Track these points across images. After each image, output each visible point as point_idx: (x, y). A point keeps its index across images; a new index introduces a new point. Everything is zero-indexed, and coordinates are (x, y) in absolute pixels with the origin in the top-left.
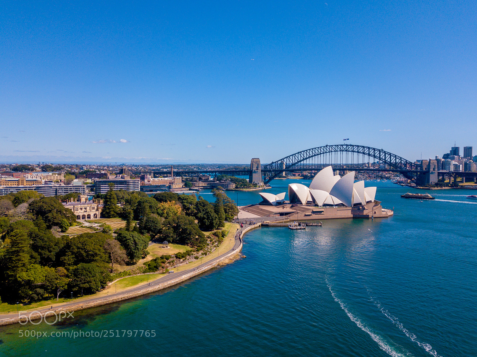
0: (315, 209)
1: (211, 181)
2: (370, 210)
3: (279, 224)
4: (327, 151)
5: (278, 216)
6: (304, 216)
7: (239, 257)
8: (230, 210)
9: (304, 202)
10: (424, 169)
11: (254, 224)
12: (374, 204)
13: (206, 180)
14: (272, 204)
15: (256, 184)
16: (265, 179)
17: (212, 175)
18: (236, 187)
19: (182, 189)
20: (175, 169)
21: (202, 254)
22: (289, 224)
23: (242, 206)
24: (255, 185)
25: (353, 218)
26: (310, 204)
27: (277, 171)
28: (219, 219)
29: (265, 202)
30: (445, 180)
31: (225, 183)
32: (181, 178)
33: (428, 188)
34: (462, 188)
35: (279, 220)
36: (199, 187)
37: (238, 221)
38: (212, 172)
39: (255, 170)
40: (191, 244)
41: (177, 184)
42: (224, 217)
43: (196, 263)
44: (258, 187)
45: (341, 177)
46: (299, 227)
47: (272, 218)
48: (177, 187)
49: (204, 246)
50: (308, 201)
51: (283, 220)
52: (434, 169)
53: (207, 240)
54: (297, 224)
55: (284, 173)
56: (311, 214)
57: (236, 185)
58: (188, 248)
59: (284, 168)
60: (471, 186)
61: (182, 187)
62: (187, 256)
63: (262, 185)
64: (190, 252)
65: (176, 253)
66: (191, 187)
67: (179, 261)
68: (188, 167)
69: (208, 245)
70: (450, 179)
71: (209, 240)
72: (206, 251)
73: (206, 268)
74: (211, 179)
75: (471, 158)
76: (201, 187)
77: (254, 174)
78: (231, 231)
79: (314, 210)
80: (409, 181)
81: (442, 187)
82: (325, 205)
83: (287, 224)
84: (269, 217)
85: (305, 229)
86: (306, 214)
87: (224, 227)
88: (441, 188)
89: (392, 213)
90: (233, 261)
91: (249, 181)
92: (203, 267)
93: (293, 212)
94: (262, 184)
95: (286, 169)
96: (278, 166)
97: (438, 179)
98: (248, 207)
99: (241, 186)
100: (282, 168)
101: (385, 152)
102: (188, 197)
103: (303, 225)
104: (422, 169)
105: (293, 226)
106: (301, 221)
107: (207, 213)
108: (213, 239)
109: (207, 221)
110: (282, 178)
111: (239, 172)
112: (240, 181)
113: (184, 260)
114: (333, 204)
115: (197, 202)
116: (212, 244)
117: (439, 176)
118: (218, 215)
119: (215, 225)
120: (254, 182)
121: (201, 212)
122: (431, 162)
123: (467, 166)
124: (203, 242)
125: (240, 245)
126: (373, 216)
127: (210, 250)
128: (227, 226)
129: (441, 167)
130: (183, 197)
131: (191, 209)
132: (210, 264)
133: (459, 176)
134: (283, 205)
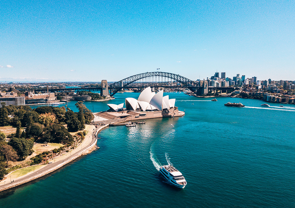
1: (75, 95)
2: (172, 113)
3: (120, 124)
4: (148, 76)
5: (119, 119)
6: (135, 118)
7: (95, 148)
8: (89, 117)
9: (135, 109)
10: (201, 86)
11: (104, 125)
12: (174, 109)
13: (71, 95)
14: (116, 111)
15: (105, 97)
16: (111, 93)
17: (75, 91)
18: (92, 99)
19: (55, 101)
20: (50, 86)
21: (71, 148)
22: (126, 123)
23: (96, 112)
25: (163, 117)
26: (139, 110)
27: (118, 88)
28: (81, 124)
29: (111, 110)
30: (212, 92)
31: (85, 96)
32: (54, 93)
33: (203, 97)
34: (221, 96)
35: (120, 121)
36: (67, 99)
37: (93, 124)
38: (76, 89)
39: (104, 88)
40: (63, 142)
41: (51, 98)
42: (84, 121)
43: (67, 155)
44: (106, 99)
45: (156, 93)
46: (132, 125)
47: (116, 120)
48: (52, 100)
49: (72, 143)
50: (137, 108)
51: (122, 121)
52: (206, 86)
53: (74, 139)
54: (131, 123)
55: (122, 89)
56: (139, 116)
57: (92, 97)
58: (61, 145)
59: (122, 86)
60: (225, 95)
61: (55, 99)
62: (61, 151)
64: (63, 148)
65: (53, 149)
66: (61, 100)
67: (55, 155)
69: (75, 142)
70: (214, 91)
71: (75, 138)
73: (74, 158)
74: (75, 93)
75: (225, 79)
76: (68, 99)
77: (103, 90)
78: (89, 131)
79: (141, 114)
80: (193, 92)
81: (210, 96)
82: (147, 110)
83: (125, 123)
84: (114, 120)
85: (135, 126)
86: (136, 116)
87: (85, 128)
89: (184, 113)
90: (91, 151)
91: (101, 94)
92: (72, 158)
93: (128, 116)
94: (109, 96)
95: (124, 87)
96: (118, 85)
97: (208, 91)
98: (100, 113)
99: (95, 98)
100: (121, 86)
101: (180, 76)
102: (60, 109)
103: (134, 123)
104: (200, 86)
105: (129, 125)
106: (133, 121)
107: (74, 120)
108: (78, 137)
109: (73, 125)
110: (121, 92)
111: (94, 89)
112: (94, 95)
113: (58, 154)
114: (151, 109)
115: (66, 113)
116: (77, 141)
117: (209, 89)
118: (80, 121)
119: (79, 127)
120: (104, 95)
121: (69, 119)
122: (205, 81)
123: (223, 84)
124: (71, 140)
125: (95, 140)
126: (174, 116)
127: (76, 145)
128: (87, 127)
129: (210, 85)
130: (56, 110)
131: (62, 118)
132: (76, 155)
133: (219, 90)
134: (122, 111)
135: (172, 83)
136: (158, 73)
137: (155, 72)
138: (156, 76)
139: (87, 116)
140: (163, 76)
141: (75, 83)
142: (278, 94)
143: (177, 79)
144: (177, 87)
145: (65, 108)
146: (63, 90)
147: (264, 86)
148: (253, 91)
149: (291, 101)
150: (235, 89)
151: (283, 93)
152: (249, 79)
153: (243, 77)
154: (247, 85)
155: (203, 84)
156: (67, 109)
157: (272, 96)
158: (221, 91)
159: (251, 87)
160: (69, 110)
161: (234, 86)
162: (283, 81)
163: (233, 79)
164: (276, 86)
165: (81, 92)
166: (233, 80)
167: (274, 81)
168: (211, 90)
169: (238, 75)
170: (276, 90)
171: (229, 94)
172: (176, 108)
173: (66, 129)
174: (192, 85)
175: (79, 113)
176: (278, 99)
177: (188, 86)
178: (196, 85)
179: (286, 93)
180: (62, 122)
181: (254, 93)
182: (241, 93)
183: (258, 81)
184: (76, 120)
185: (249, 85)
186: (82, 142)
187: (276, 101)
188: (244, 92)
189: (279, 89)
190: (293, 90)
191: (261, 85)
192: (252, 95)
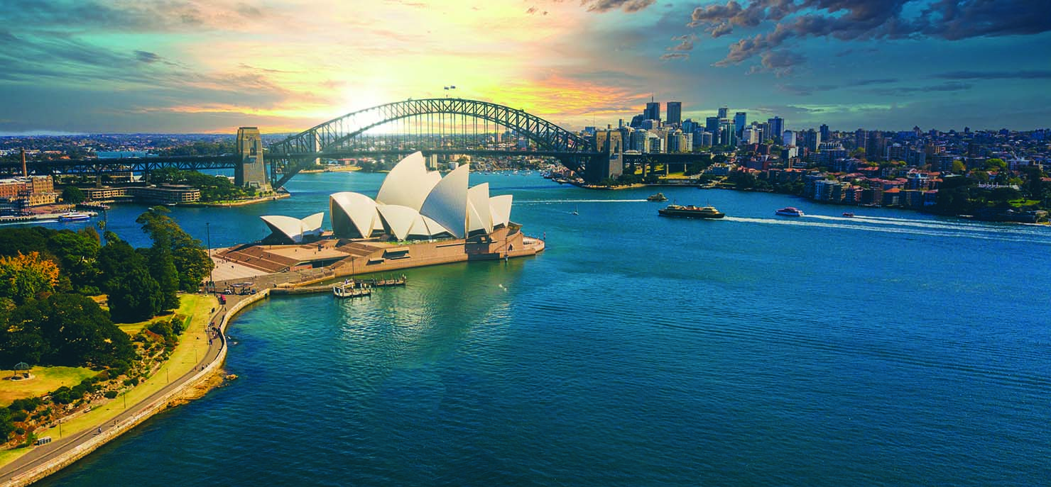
0: (391, 247)
1: (135, 184)
2: (501, 243)
3: (312, 288)
4: (411, 113)
5: (307, 270)
6: (367, 264)
7: (221, 380)
8: (192, 264)
9: (365, 232)
10: (599, 150)
11: (253, 292)
12: (508, 230)
13: (122, 183)
14: (295, 241)
15: (253, 189)
16: (273, 174)
17: (136, 169)
18: (204, 198)
19: (57, 206)
20: (32, 149)
21: (126, 383)
22: (333, 285)
24: (251, 191)
25: (469, 261)
26: (380, 235)
27: (301, 156)
28: (164, 291)
29: (278, 238)
30: (635, 170)
31: (174, 188)
32: (50, 177)
33: (606, 187)
34: (667, 185)
35: (310, 279)
36: (103, 199)
37: (211, 289)
38: (137, 162)
39: (248, 156)
40: (93, 362)
41: (40, 195)
42: (175, 281)
43: (109, 409)
44: (258, 196)
45: (444, 174)
46: (357, 292)
47: (295, 274)
48: (42, 203)
50: (374, 231)
51: (320, 277)
52: (616, 150)
53: (136, 347)
54: (352, 285)
55: (318, 161)
56: (381, 259)
57: (203, 192)
58: (89, 373)
59: (318, 150)
60: (679, 179)
61: (57, 200)
62: (84, 394)
63: (268, 191)
64: (93, 383)
65: (53, 389)
66: (82, 202)
67: (64, 409)
68: (67, 142)
69: (140, 358)
70: (643, 168)
71: (141, 344)
72: (134, 374)
73: (139, 416)
74: (137, 178)
75: (679, 124)
76: (110, 199)
77: (246, 166)
78: (195, 314)
79: (388, 251)
80: (572, 172)
81: (629, 184)
82: (411, 238)
83: (330, 286)
84: (288, 273)
85: (369, 295)
86: (371, 260)
87: (177, 307)
88: (628, 187)
89: (542, 246)
90: (206, 391)
91: (235, 180)
92: (132, 417)
93: (342, 258)
94: (267, 187)
95: (323, 152)
96: (302, 145)
97: (623, 168)
98: (236, 250)
99: (216, 194)
100: (313, 150)
101: (527, 115)
102: (76, 238)
103: (365, 285)
104: (595, 149)
105: (344, 290)
106: (359, 277)
107: (131, 277)
108: (152, 342)
109: (132, 297)
110: (314, 171)
111: (208, 160)
112: (212, 184)
113: (76, 406)
114: (426, 234)
115: (101, 250)
116: (151, 355)
117: (624, 162)
118: (160, 280)
119: (154, 304)
120: (247, 184)
121: (114, 275)
122: (612, 133)
123: (672, 141)
124: (126, 352)
125: (221, 350)
126: (508, 254)
127: (147, 371)
128: (185, 302)
129: (628, 145)
130: (61, 240)
131: (88, 269)
132: (147, 406)
133: (659, 162)
134: (319, 242)
135: (500, 140)
136: (447, 103)
137: (440, 100)
138: (444, 112)
139: (187, 263)
140: (466, 114)
141: (137, 141)
142: (849, 175)
143: (517, 126)
144: (517, 154)
145: (99, 235)
146: (89, 164)
147: (805, 149)
148: (771, 167)
149: (892, 199)
150: (711, 158)
151: (866, 173)
152: (760, 126)
153: (741, 117)
154: (754, 144)
155: (607, 142)
156: (107, 236)
157: (831, 182)
158: (665, 167)
159: (764, 153)
160: (114, 239)
161: (712, 150)
162: (867, 132)
163: (705, 126)
164: (843, 149)
165: (157, 171)
166: (706, 130)
167: (837, 132)
168: (632, 163)
169: (723, 112)
170: (844, 164)
171: (692, 177)
172: (516, 228)
173: (105, 313)
174: (569, 146)
175: (153, 249)
177: (555, 151)
178: (581, 148)
179: (875, 174)
180: (86, 287)
181: (775, 171)
182: (731, 171)
183: (787, 131)
184: (142, 277)
185: (759, 144)
186: (166, 359)
187: (844, 200)
188: (743, 169)
189: (854, 159)
190: (895, 163)
191: (797, 145)
192: (767, 180)
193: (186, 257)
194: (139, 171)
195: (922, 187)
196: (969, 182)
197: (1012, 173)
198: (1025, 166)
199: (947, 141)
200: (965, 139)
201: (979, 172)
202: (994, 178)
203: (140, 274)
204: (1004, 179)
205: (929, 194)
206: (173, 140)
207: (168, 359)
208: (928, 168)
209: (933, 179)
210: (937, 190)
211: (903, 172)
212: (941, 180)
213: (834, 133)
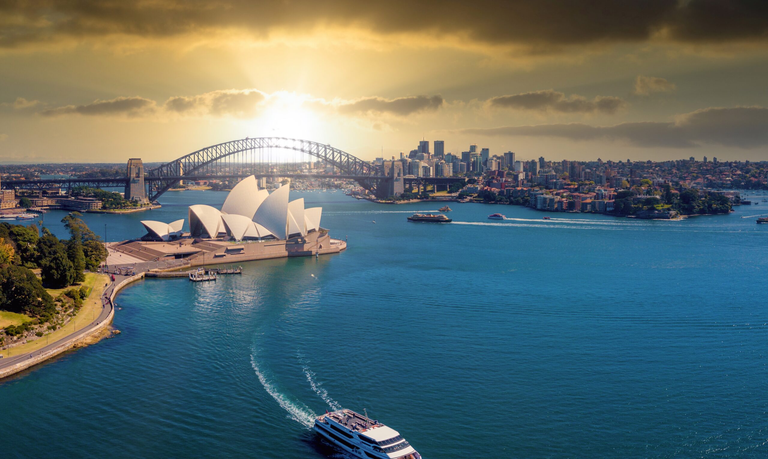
0: (231, 245)
1: (62, 196)
2: (313, 244)
3: (174, 274)
4: (248, 147)
5: (172, 260)
6: (214, 258)
7: (109, 333)
8: (94, 252)
9: (213, 233)
10: (386, 175)
11: (134, 274)
12: (319, 233)
13: (54, 196)
14: (164, 239)
15: (136, 202)
16: (150, 192)
17: (63, 186)
18: (104, 207)
19: (16, 210)
20: (5, 173)
21: (49, 328)
22: (189, 272)
23: (113, 241)
24: (135, 203)
25: (289, 256)
26: (223, 237)
27: (170, 179)
28: (76, 269)
29: (152, 236)
30: (413, 189)
31: (85, 200)
32: (13, 191)
33: (392, 201)
34: (435, 200)
35: (173, 267)
36: (42, 206)
37: (106, 270)
38: (64, 182)
39: (134, 179)
40: (30, 312)
41: (7, 202)
42: (83, 263)
43: (38, 343)
44: (139, 206)
45: (270, 192)
46: (206, 278)
47: (163, 262)
48: (8, 207)
50: (219, 233)
51: (180, 265)
52: (399, 175)
53: (56, 305)
54: (203, 272)
55: (181, 182)
56: (224, 254)
57: (104, 203)
58: (26, 318)
59: (181, 175)
60: (444, 196)
61: (16, 206)
62: (23, 332)
63: (146, 203)
64: (29, 325)
65: (6, 326)
66: (30, 207)
67: (11, 339)
68: (24, 169)
69: (58, 313)
70: (419, 188)
71: (59, 304)
72: (54, 323)
73: (55, 351)
74: (63, 192)
75: (443, 156)
76: (46, 206)
77: (132, 185)
78: (95, 287)
79: (229, 248)
80: (367, 191)
81: (409, 199)
82: (245, 239)
83: (187, 272)
84: (158, 262)
85: (215, 280)
86: (217, 254)
87: (83, 281)
88: (408, 202)
89: (344, 245)
90: (99, 339)
91: (125, 195)
92: (50, 351)
93: (196, 253)
94: (146, 201)
95: (185, 176)
96: (171, 171)
97: (404, 188)
98: (123, 244)
99: (112, 204)
100: (178, 174)
101: (333, 149)
102: (25, 230)
103: (212, 273)
104: (383, 174)
105: (197, 276)
106: (208, 267)
107: (56, 259)
108: (66, 303)
109: (56, 272)
110: (178, 189)
111: (108, 181)
112: (110, 197)
113: (18, 338)
114: (257, 236)
115: (39, 240)
116: (65, 312)
117: (405, 183)
118: (74, 262)
119: (69, 278)
120: (133, 198)
121: (45, 256)
122: (395, 163)
123: (438, 169)
124: (50, 308)
125: (110, 312)
126: (318, 251)
127: (62, 322)
128: (89, 278)
129: (407, 171)
130: (17, 232)
131: (31, 251)
132: (61, 345)
133: (429, 184)
134: (180, 241)
135: (312, 167)
136: (274, 140)
137: (269, 138)
138: (271, 147)
139: (91, 251)
140: (287, 148)
141: (64, 168)
142: (559, 191)
143: (325, 156)
144: (325, 177)
145: (39, 229)
146: (35, 183)
147: (530, 174)
148: (507, 187)
149: (586, 207)
150: (466, 180)
151: (570, 190)
152: (498, 158)
153: (485, 151)
154: (495, 171)
155: (392, 169)
156: (43, 231)
157: (547, 196)
158: (434, 187)
159: (502, 176)
160: (47, 233)
161: (466, 175)
162: (569, 162)
163: (461, 158)
164: (554, 174)
165: (76, 188)
166: (461, 161)
167: (550, 162)
168: (410, 184)
169: (473, 148)
170: (555, 184)
171: (453, 195)
172: (324, 232)
173: (39, 281)
174: (364, 171)
175: (71, 241)
176: (560, 202)
177: (354, 175)
178: (373, 173)
179: (576, 190)
180: (29, 263)
181: (510, 190)
182: (480, 190)
183: (517, 162)
184: (62, 259)
185: (498, 171)
186: (74, 315)
187: (556, 208)
188: (488, 188)
189: (562, 180)
190: (587, 182)
191: (524, 171)
192: (505, 196)
193: (90, 247)
194: (64, 188)
195: (605, 198)
196: (632, 194)
197: (655, 188)
198: (662, 183)
199: (618, 168)
200: (628, 167)
201: (637, 188)
202: (645, 192)
203: (61, 257)
204: (651, 192)
205: (609, 203)
206: (87, 168)
207: (76, 315)
208: (608, 186)
209: (611, 192)
210: (614, 200)
211: (593, 189)
212: (616, 194)
213: (548, 162)
